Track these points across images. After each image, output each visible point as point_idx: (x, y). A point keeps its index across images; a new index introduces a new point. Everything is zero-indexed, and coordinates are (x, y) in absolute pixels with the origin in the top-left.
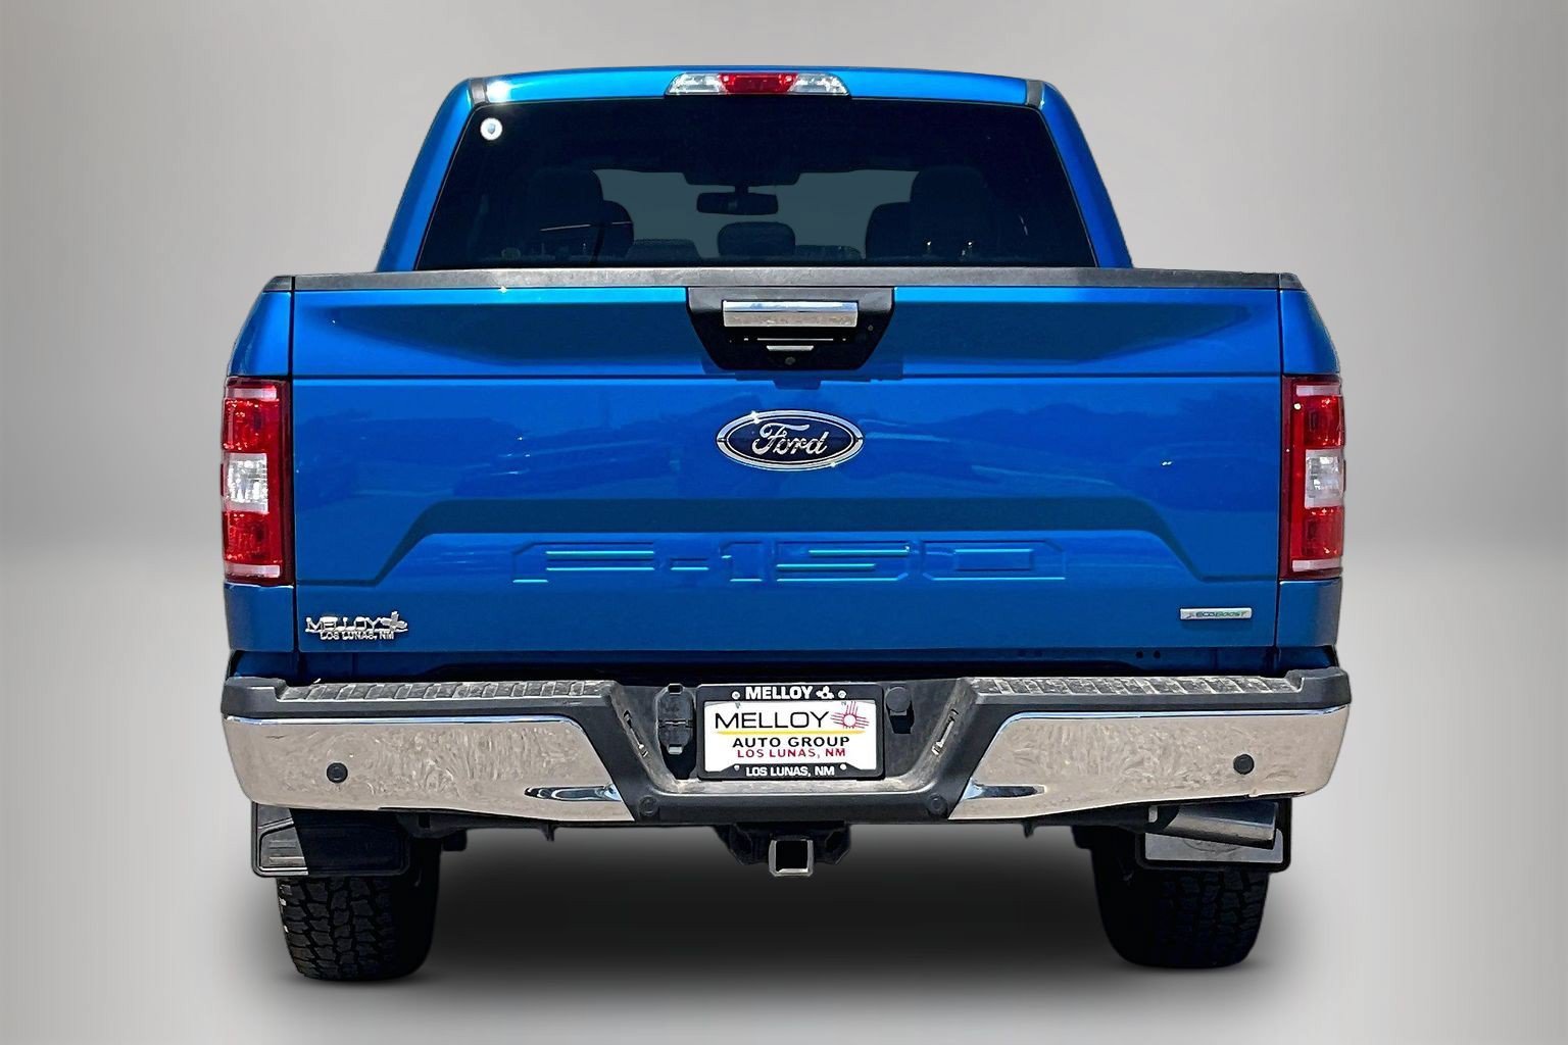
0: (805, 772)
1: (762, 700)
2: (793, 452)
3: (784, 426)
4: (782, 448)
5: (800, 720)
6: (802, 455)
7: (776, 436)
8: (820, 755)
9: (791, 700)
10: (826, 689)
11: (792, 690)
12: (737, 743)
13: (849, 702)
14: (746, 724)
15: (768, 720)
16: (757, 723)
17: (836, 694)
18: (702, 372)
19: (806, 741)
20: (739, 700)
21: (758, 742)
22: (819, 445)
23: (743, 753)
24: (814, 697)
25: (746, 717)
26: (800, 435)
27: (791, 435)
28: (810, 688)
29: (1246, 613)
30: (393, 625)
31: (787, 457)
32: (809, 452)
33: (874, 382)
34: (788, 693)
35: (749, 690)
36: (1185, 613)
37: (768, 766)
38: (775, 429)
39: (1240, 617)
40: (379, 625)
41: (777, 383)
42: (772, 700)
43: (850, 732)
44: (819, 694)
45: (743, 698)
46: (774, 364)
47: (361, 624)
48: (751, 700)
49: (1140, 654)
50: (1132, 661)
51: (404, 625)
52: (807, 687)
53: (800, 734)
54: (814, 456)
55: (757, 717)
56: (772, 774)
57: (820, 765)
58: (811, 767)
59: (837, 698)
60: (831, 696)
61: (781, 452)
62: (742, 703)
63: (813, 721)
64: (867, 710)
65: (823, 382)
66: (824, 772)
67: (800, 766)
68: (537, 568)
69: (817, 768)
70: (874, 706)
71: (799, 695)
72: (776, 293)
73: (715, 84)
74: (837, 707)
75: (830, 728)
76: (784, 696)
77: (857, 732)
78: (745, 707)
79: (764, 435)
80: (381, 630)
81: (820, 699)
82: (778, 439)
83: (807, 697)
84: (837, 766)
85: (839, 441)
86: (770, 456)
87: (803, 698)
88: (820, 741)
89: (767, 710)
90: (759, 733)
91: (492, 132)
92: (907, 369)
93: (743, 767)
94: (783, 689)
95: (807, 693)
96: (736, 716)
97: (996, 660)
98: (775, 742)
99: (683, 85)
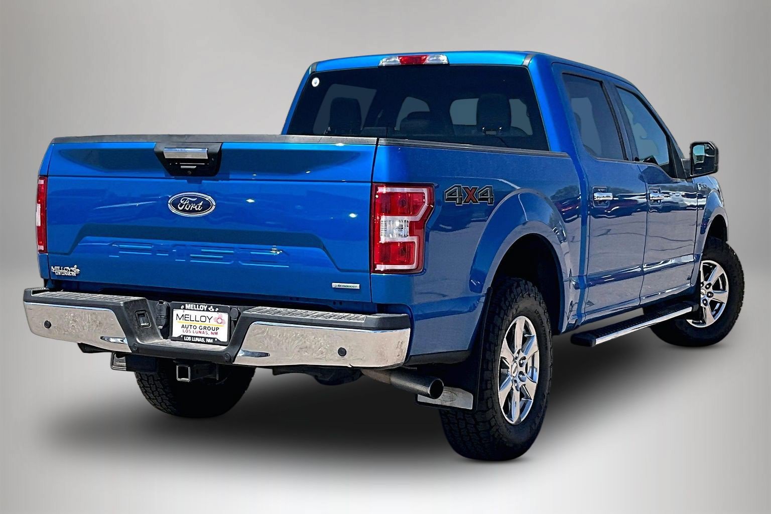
0: (203, 340)
1: (191, 310)
2: (191, 209)
3: (189, 198)
4: (188, 207)
5: (203, 319)
6: (194, 211)
7: (186, 202)
8: (209, 334)
9: (200, 310)
10: (212, 307)
11: (201, 306)
12: (183, 326)
13: (219, 313)
14: (186, 319)
15: (193, 318)
16: (189, 319)
17: (215, 309)
18: (164, 176)
19: (205, 328)
20: (183, 309)
21: (190, 327)
22: (199, 207)
23: (184, 331)
24: (208, 310)
25: (186, 316)
26: (193, 202)
27: (191, 202)
28: (206, 306)
29: (357, 286)
30: (75, 271)
31: (189, 211)
32: (196, 209)
33: (220, 181)
34: (199, 308)
35: (186, 305)
36: (334, 285)
37: (191, 336)
38: (186, 199)
39: (355, 288)
40: (71, 271)
41: (188, 181)
42: (194, 310)
43: (220, 326)
44: (209, 309)
45: (184, 309)
46: (184, 173)
47: (66, 270)
48: (187, 309)
49: (334, 303)
50: (331, 305)
51: (78, 270)
52: (205, 305)
53: (203, 325)
54: (198, 211)
55: (189, 316)
56: (193, 340)
57: (209, 338)
58: (205, 338)
59: (215, 311)
60: (213, 310)
61: (187, 209)
62: (185, 311)
63: (208, 320)
64: (225, 316)
65: (203, 181)
66: (209, 341)
67: (202, 337)
68: (115, 251)
69: (207, 339)
70: (227, 315)
71: (203, 309)
72: (190, 145)
73: (397, 61)
74: (216, 315)
75: (213, 324)
76: (198, 309)
77: (221, 326)
78: (186, 312)
79: (182, 202)
80: (72, 272)
81: (209, 311)
82: (186, 204)
83: (205, 310)
84: (214, 339)
85: (207, 205)
86: (184, 211)
87: (204, 310)
88: (209, 328)
89: (193, 314)
90: (189, 323)
91: (315, 83)
92: (231, 177)
93: (184, 336)
94: (198, 306)
95: (205, 308)
96: (183, 315)
97: (280, 300)
98: (195, 327)
99: (383, 62)
